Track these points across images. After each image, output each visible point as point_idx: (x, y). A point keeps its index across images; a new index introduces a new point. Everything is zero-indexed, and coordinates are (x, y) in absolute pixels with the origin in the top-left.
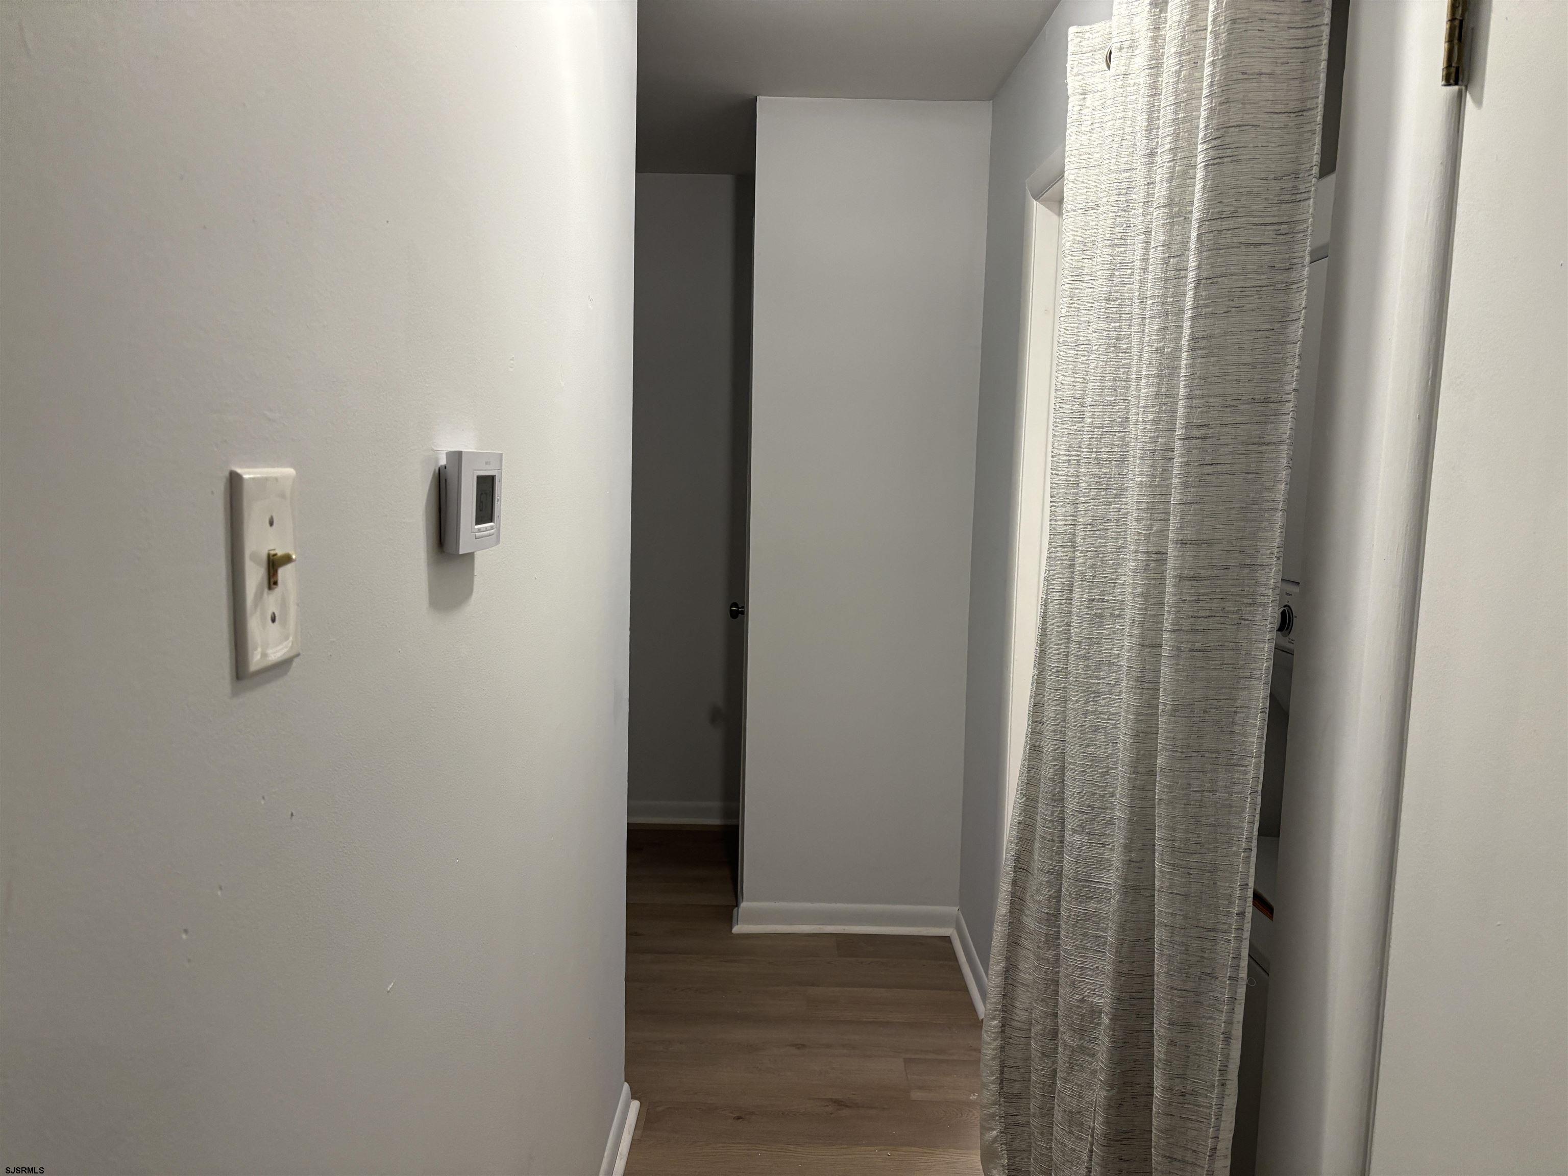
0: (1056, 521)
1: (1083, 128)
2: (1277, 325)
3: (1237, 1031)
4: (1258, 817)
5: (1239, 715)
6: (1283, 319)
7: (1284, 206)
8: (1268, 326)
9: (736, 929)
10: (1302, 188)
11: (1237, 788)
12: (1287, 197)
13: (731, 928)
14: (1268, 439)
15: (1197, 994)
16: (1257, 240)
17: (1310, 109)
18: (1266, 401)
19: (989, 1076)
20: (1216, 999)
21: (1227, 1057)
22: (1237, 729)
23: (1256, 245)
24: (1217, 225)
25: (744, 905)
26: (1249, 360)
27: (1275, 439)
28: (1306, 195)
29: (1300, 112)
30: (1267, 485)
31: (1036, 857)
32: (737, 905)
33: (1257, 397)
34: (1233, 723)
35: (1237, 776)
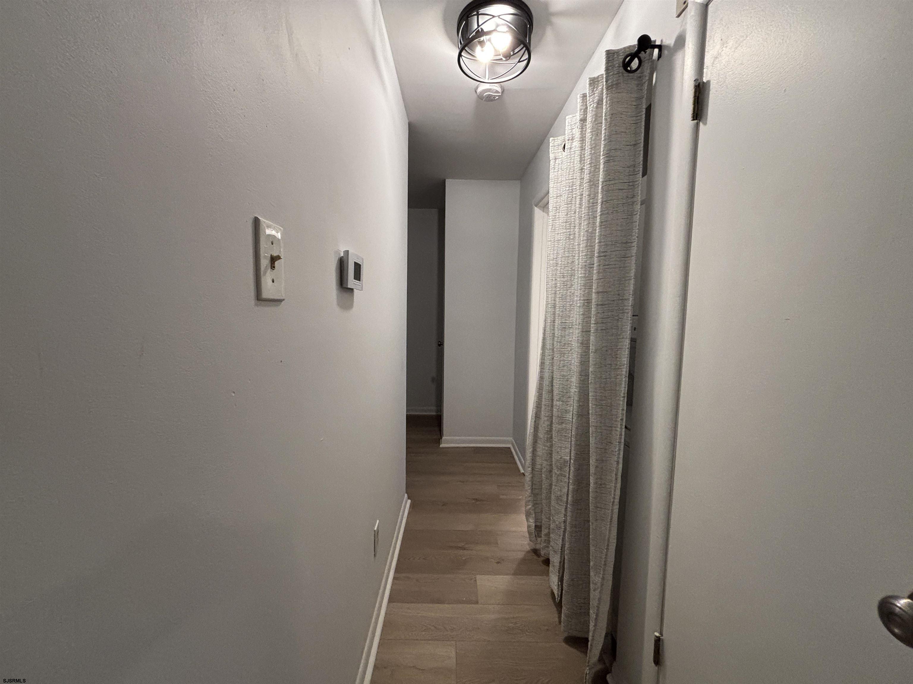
0: (548, 299)
1: (555, 170)
2: (629, 217)
3: (621, 461)
4: (627, 386)
5: (619, 352)
6: (631, 214)
7: (630, 176)
8: (626, 217)
9: (441, 446)
10: (637, 170)
11: (619, 377)
12: (632, 174)
13: (440, 445)
14: (627, 256)
15: (606, 449)
16: (622, 188)
17: (639, 143)
18: (626, 243)
19: (528, 487)
20: (612, 451)
21: (617, 470)
22: (618, 356)
23: (622, 189)
24: (608, 183)
25: (444, 438)
26: (619, 229)
27: (629, 255)
28: (638, 172)
29: (635, 145)
30: (627, 271)
31: (543, 413)
32: (441, 438)
33: (623, 241)
34: (617, 354)
35: (618, 372)
